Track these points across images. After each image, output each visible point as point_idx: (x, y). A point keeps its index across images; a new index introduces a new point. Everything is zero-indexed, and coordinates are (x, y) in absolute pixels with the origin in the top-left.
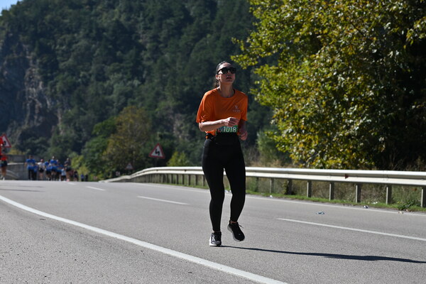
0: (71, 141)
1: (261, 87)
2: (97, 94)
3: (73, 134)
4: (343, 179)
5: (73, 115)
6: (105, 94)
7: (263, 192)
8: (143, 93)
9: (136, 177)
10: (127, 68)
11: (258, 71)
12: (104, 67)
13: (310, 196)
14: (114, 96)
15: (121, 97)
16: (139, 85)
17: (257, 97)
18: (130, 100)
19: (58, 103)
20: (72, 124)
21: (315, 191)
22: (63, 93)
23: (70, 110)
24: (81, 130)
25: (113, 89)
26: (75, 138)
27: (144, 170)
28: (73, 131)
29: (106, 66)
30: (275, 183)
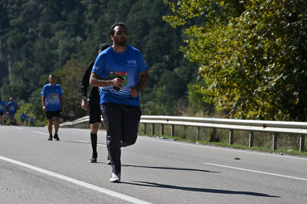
0: (19, 90)
1: (190, 46)
2: (44, 49)
3: (22, 84)
4: (261, 129)
5: (22, 67)
6: (51, 49)
7: (190, 139)
8: (84, 48)
9: (77, 124)
10: (71, 26)
11: (188, 31)
12: (50, 25)
13: (232, 143)
14: (59, 51)
15: (65, 51)
16: (81, 41)
17: (186, 54)
18: (73, 55)
19: (9, 56)
20: (21, 75)
21: (237, 139)
22: (13, 47)
23: (19, 63)
24: (28, 81)
25: (58, 44)
26: (23, 88)
27: (85, 117)
28: (22, 81)
29: (52, 24)
30: (201, 131)
